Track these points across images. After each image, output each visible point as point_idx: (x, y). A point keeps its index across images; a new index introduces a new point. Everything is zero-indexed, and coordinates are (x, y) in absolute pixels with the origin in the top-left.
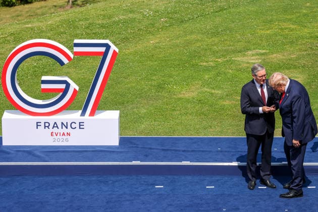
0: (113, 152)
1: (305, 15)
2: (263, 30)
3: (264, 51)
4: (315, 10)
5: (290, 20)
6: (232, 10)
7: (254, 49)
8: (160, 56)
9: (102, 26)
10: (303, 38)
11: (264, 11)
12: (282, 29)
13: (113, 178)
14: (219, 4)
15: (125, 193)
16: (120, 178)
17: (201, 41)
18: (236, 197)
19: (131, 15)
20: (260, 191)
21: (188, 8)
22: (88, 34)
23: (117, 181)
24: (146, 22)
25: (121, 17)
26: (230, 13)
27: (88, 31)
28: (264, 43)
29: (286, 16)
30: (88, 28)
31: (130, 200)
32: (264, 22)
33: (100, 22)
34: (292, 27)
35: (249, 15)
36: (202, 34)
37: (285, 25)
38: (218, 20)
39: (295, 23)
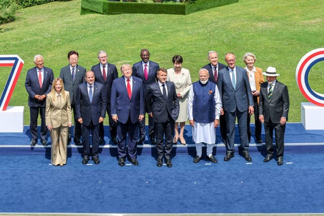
0: (19, 137)
1: (159, 35)
2: (128, 46)
3: (130, 61)
4: (166, 31)
5: (148, 38)
6: (106, 32)
7: (122, 60)
8: (55, 66)
9: (15, 46)
10: (157, 51)
11: (129, 32)
12: (142, 45)
13: (18, 158)
14: (97, 28)
15: (27, 169)
16: (23, 157)
17: (84, 55)
18: (109, 172)
19: (35, 38)
20: (128, 168)
21: (76, 31)
22: (5, 51)
23: (21, 160)
24: (46, 42)
25: (29, 39)
26: (105, 34)
27: (5, 49)
28: (130, 56)
29: (146, 36)
30: (5, 47)
31: (30, 174)
32: (129, 40)
33: (14, 43)
34: (150, 43)
35: (118, 35)
36: (85, 49)
37: (144, 42)
38: (96, 39)
39: (151, 41)
